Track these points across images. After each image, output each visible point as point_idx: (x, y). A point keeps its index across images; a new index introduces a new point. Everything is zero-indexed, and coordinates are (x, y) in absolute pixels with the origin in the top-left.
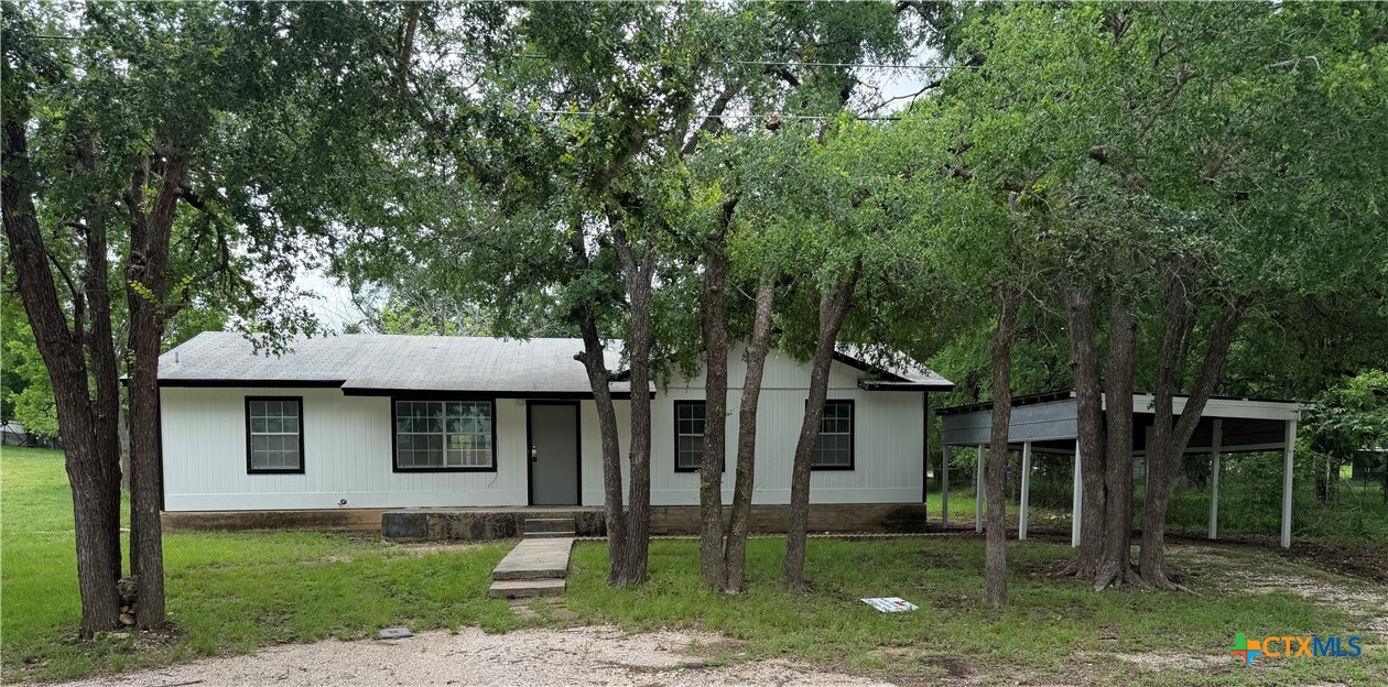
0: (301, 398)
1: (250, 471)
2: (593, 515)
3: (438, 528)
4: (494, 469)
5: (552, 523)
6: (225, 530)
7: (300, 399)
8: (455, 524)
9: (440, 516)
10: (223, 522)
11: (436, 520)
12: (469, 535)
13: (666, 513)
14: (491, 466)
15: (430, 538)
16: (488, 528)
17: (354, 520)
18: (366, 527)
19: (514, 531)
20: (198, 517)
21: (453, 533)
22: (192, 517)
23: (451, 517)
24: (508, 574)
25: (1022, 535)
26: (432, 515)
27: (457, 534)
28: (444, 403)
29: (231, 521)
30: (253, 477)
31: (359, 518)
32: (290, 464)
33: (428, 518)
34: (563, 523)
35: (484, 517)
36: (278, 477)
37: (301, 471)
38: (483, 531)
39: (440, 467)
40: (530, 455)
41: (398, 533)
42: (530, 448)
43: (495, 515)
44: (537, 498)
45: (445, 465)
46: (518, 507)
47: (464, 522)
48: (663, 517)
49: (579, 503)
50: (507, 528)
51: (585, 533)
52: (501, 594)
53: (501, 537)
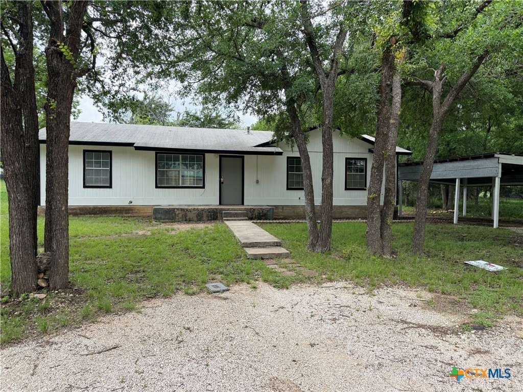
0: (111, 151)
1: (85, 187)
2: (254, 210)
3: (180, 215)
4: (203, 187)
5: (236, 213)
6: (71, 215)
7: (110, 152)
8: (189, 214)
9: (182, 209)
11: (180, 211)
12: (195, 219)
13: (283, 209)
14: (202, 186)
15: (176, 220)
16: (205, 215)
17: (136, 211)
18: (142, 214)
19: (217, 217)
21: (188, 218)
23: (187, 210)
24: (250, 244)
25: (455, 221)
26: (178, 209)
27: (190, 218)
28: (180, 156)
29: (74, 211)
30: (86, 189)
31: (138, 210)
32: (105, 183)
33: (176, 210)
34: (241, 214)
35: (203, 210)
36: (99, 190)
37: (110, 187)
38: (202, 217)
39: (178, 186)
40: (220, 181)
41: (161, 218)
42: (220, 177)
43: (208, 209)
44: (224, 200)
45: (181, 185)
46: (214, 205)
47: (193, 212)
48: (282, 211)
49: (243, 204)
50: (213, 215)
51: (251, 219)
52: (256, 257)
53: (211, 220)
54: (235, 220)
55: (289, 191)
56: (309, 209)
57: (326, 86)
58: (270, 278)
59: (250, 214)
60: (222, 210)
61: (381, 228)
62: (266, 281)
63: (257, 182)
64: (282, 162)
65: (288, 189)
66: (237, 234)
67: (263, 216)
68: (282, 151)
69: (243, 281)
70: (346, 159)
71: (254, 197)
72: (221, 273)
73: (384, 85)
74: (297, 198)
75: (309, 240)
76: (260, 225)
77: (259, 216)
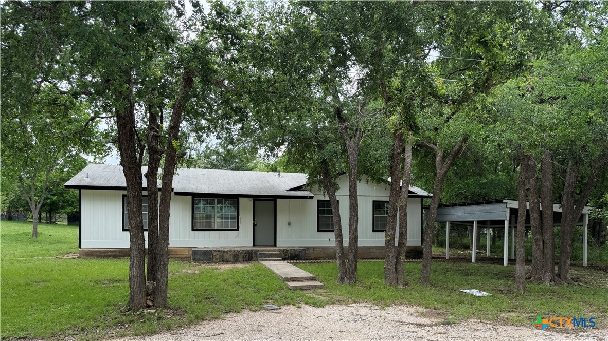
1: (124, 230)
2: (287, 251)
3: (218, 257)
4: (238, 229)
5: (271, 254)
6: (111, 257)
8: (225, 255)
9: (219, 251)
10: (110, 254)
11: (217, 253)
12: (232, 260)
13: (313, 250)
14: (236, 228)
15: (214, 261)
16: (240, 256)
17: (173, 253)
18: (178, 256)
19: (252, 258)
20: (98, 251)
21: (225, 259)
22: (95, 251)
23: (224, 251)
24: (290, 278)
25: (473, 260)
26: (215, 251)
27: (226, 259)
28: (216, 199)
29: (114, 253)
30: (125, 232)
31: (175, 252)
33: (213, 252)
34: (275, 254)
35: (239, 251)
38: (238, 258)
39: (213, 228)
40: (254, 223)
41: (199, 259)
42: (254, 220)
43: (243, 251)
44: (257, 242)
45: (215, 228)
46: (248, 247)
47: (229, 254)
48: (312, 251)
49: (275, 245)
50: (249, 256)
51: (284, 259)
52: (296, 288)
53: (246, 261)
54: (269, 260)
55: (320, 233)
56: (338, 249)
57: (352, 150)
58: (310, 301)
59: (283, 255)
60: (256, 251)
61: (396, 264)
62: (306, 303)
63: (289, 224)
64: (313, 205)
65: (318, 230)
66: (276, 272)
67: (295, 256)
68: (313, 195)
69: (289, 304)
70: (374, 202)
71: (286, 239)
72: (271, 299)
73: (395, 153)
74: (327, 240)
75: (339, 275)
76: (295, 264)
77: (292, 256)
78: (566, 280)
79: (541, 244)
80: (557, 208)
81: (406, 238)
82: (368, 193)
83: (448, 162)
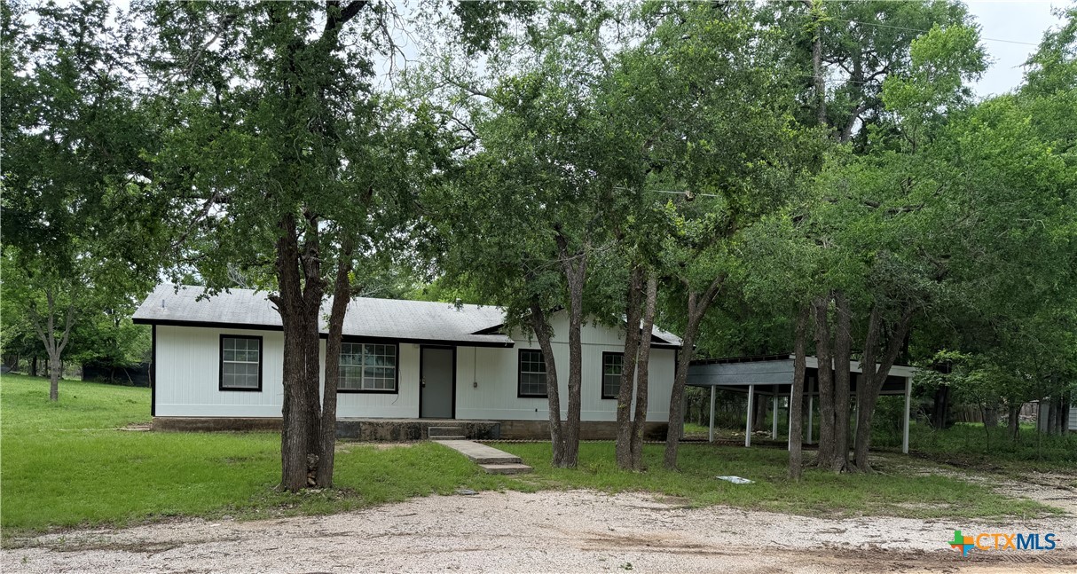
0: (262, 337)
1: (222, 389)
2: (473, 425)
3: (368, 432)
4: (396, 392)
5: (448, 430)
6: (200, 431)
7: (260, 338)
8: (380, 430)
9: (370, 424)
10: (200, 425)
11: (367, 426)
12: (389, 437)
13: (512, 425)
14: (394, 390)
15: (362, 438)
16: (402, 433)
19: (420, 435)
20: (181, 421)
21: (378, 436)
22: (178, 421)
23: (377, 424)
24: (486, 460)
25: (747, 443)
26: (364, 423)
27: (381, 436)
28: (363, 345)
29: (206, 425)
30: (223, 393)
32: (251, 384)
33: (361, 425)
34: (455, 430)
35: (400, 425)
36: (242, 393)
37: (260, 390)
38: (399, 434)
39: (359, 389)
40: (421, 383)
41: (340, 435)
42: (421, 378)
43: (407, 424)
44: (426, 412)
45: (363, 389)
46: (413, 419)
47: (385, 428)
48: (509, 428)
49: (453, 417)
50: (415, 432)
51: (469, 438)
52: (495, 472)
53: (411, 439)
54: (447, 439)
55: (522, 399)
56: (554, 425)
57: (576, 281)
58: (516, 486)
59: (467, 431)
60: (426, 425)
61: (631, 440)
62: (512, 489)
63: (475, 385)
64: (513, 357)
65: (519, 396)
66: (464, 452)
67: (485, 434)
68: (513, 342)
69: (488, 489)
70: (604, 353)
71: (469, 408)
72: (464, 484)
73: (633, 289)
74: (538, 410)
75: (554, 456)
76: (486, 444)
77: (482, 433)
78: (863, 467)
79: (833, 417)
80: (855, 367)
81: (646, 406)
82: (597, 341)
83: (703, 303)
